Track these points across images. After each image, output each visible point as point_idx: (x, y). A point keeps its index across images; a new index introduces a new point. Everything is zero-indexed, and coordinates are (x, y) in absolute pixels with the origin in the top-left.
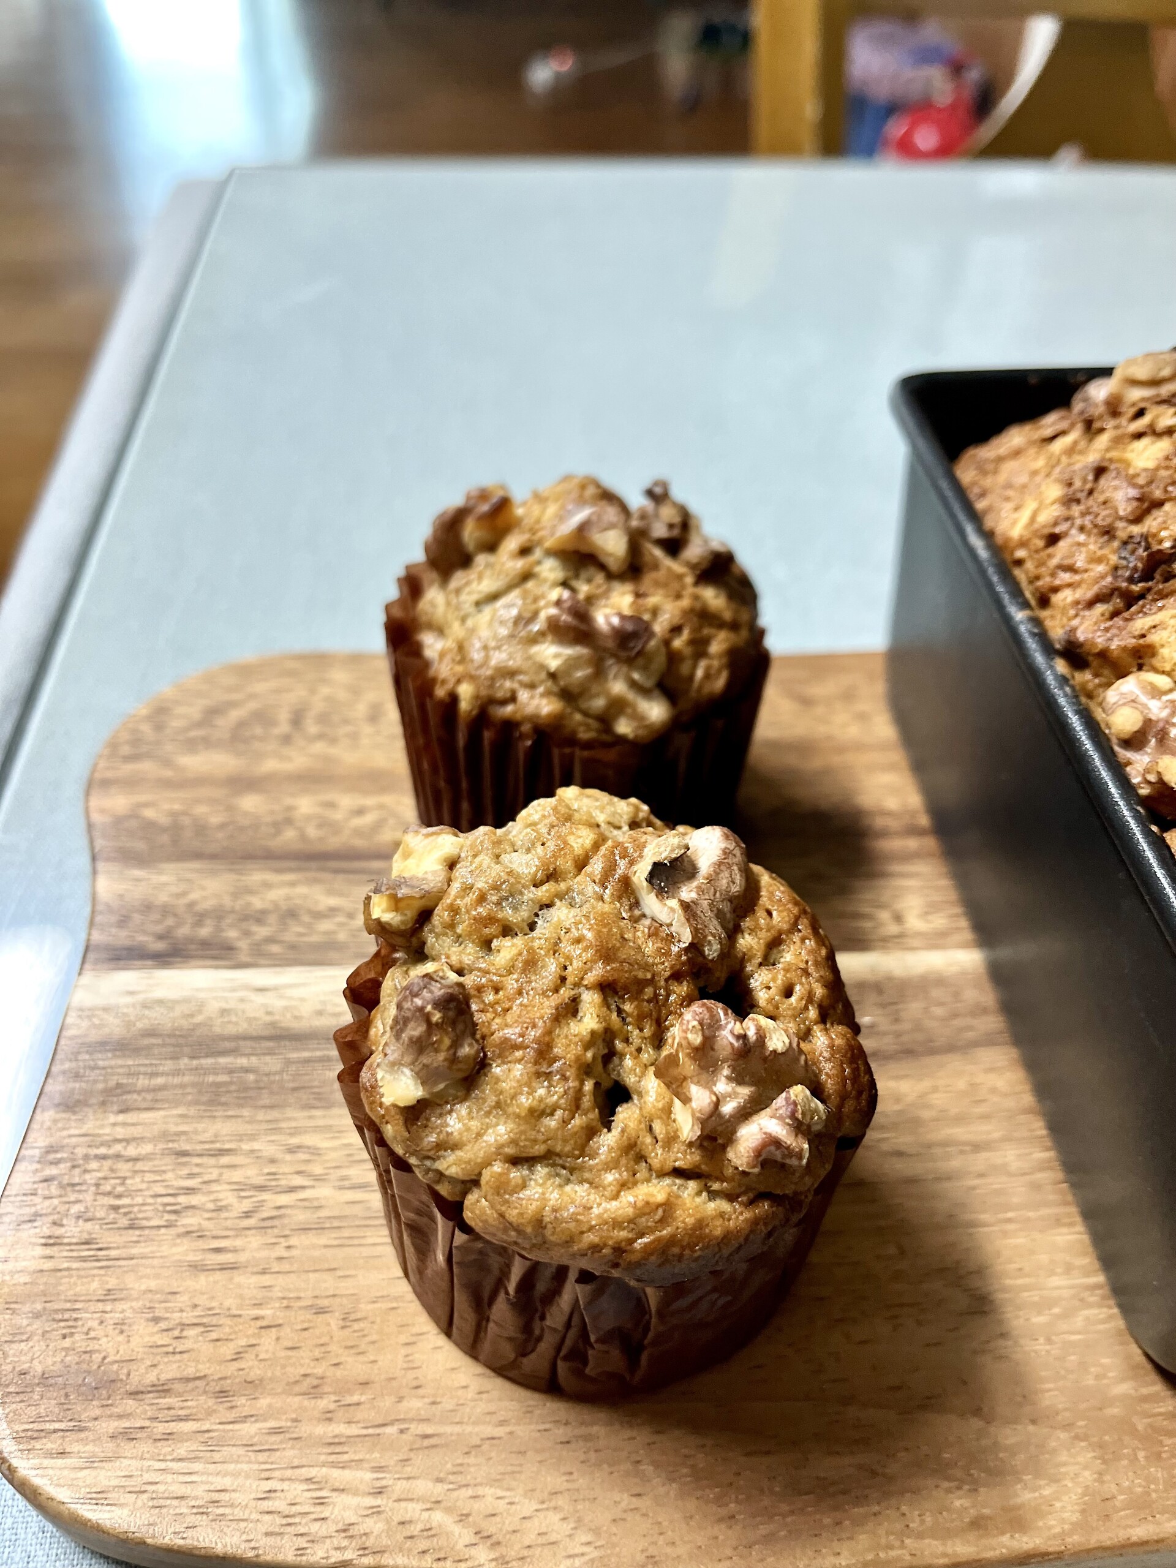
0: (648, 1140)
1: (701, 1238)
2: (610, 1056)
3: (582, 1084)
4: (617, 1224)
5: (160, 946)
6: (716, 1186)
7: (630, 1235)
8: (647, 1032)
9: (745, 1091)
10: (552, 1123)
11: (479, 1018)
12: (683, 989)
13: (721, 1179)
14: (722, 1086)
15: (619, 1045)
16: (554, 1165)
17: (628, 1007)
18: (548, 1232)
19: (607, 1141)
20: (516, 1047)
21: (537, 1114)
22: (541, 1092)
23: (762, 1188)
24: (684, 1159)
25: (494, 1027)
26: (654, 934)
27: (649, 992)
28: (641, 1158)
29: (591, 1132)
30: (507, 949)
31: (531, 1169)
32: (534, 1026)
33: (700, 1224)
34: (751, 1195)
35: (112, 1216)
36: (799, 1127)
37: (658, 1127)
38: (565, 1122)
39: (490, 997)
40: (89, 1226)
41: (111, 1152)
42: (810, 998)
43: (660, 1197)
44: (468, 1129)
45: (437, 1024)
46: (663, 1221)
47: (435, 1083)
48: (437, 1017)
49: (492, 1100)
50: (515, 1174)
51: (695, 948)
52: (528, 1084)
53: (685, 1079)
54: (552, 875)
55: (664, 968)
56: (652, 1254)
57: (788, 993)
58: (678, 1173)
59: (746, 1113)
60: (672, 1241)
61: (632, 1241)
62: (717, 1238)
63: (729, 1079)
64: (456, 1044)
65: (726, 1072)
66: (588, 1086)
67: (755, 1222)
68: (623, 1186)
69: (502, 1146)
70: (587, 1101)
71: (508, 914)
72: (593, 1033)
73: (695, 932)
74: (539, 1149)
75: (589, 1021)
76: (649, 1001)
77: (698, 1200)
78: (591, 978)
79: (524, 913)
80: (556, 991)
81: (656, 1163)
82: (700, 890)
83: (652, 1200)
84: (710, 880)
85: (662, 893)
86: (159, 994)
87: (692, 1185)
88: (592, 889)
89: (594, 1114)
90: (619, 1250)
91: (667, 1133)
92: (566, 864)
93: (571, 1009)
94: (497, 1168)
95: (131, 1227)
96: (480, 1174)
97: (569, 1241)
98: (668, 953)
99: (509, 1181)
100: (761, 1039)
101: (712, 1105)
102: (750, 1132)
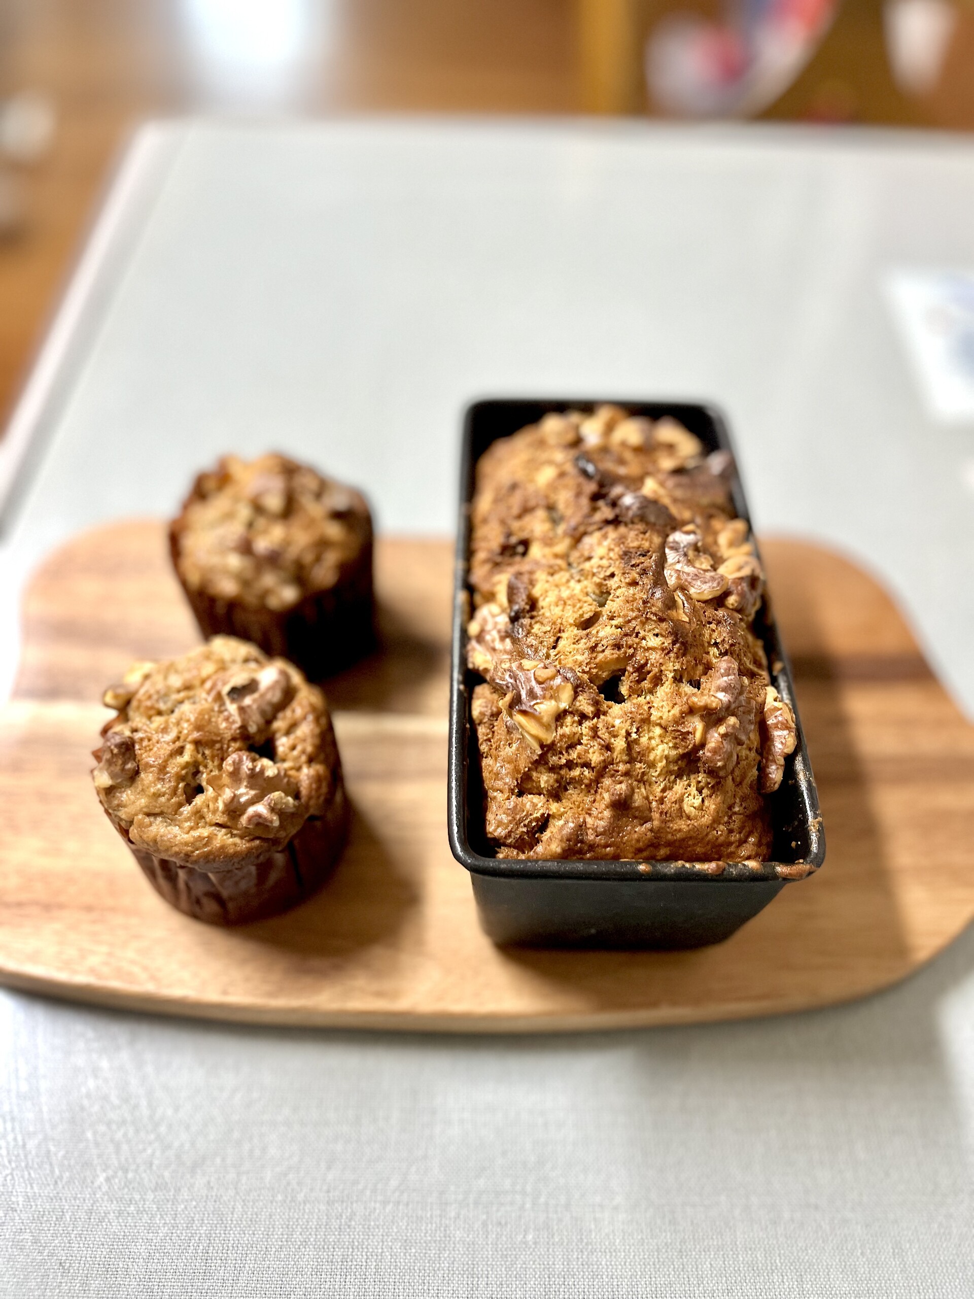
0: (205, 810)
1: (224, 852)
2: (197, 773)
3: (178, 784)
4: (186, 844)
6: (235, 832)
7: (192, 849)
8: (216, 763)
9: (253, 792)
10: (163, 799)
11: (138, 752)
12: (235, 745)
13: (237, 829)
14: (242, 790)
15: (201, 768)
16: (164, 817)
17: (207, 752)
18: (159, 846)
19: (187, 810)
20: (152, 766)
21: (157, 795)
22: (159, 786)
23: (257, 835)
24: (221, 818)
25: (144, 756)
26: (227, 719)
27: (218, 746)
28: (202, 817)
29: (180, 805)
30: (158, 721)
31: (155, 818)
32: (160, 758)
33: (223, 847)
34: (251, 837)
36: (272, 810)
37: (211, 806)
38: (169, 800)
39: (145, 743)
42: (303, 752)
43: (206, 834)
44: (130, 800)
45: (116, 755)
46: (206, 845)
47: (117, 779)
48: (116, 751)
49: (140, 788)
50: (147, 820)
51: (244, 727)
52: (154, 783)
53: (224, 785)
54: (188, 687)
55: (228, 735)
56: (202, 858)
57: (293, 748)
58: (218, 825)
59: (253, 802)
60: (210, 853)
61: (193, 852)
62: (231, 853)
63: (246, 787)
64: (124, 763)
65: (245, 784)
66: (181, 785)
67: (251, 848)
68: (191, 828)
69: (142, 808)
70: (180, 791)
71: (162, 706)
72: (187, 763)
73: (243, 720)
74: (157, 810)
75: (187, 757)
76: (218, 750)
77: (225, 837)
78: (190, 738)
79: (169, 705)
80: (174, 742)
81: (208, 820)
82: (254, 701)
83: (202, 835)
84: (262, 696)
85: (233, 700)
87: (224, 830)
88: (204, 695)
89: (183, 798)
90: (188, 855)
91: (214, 808)
92: (197, 683)
93: (180, 751)
94: (140, 817)
96: (133, 819)
97: (167, 850)
98: (230, 729)
99: (143, 823)
100: (262, 771)
101: (235, 797)
102: (251, 810)
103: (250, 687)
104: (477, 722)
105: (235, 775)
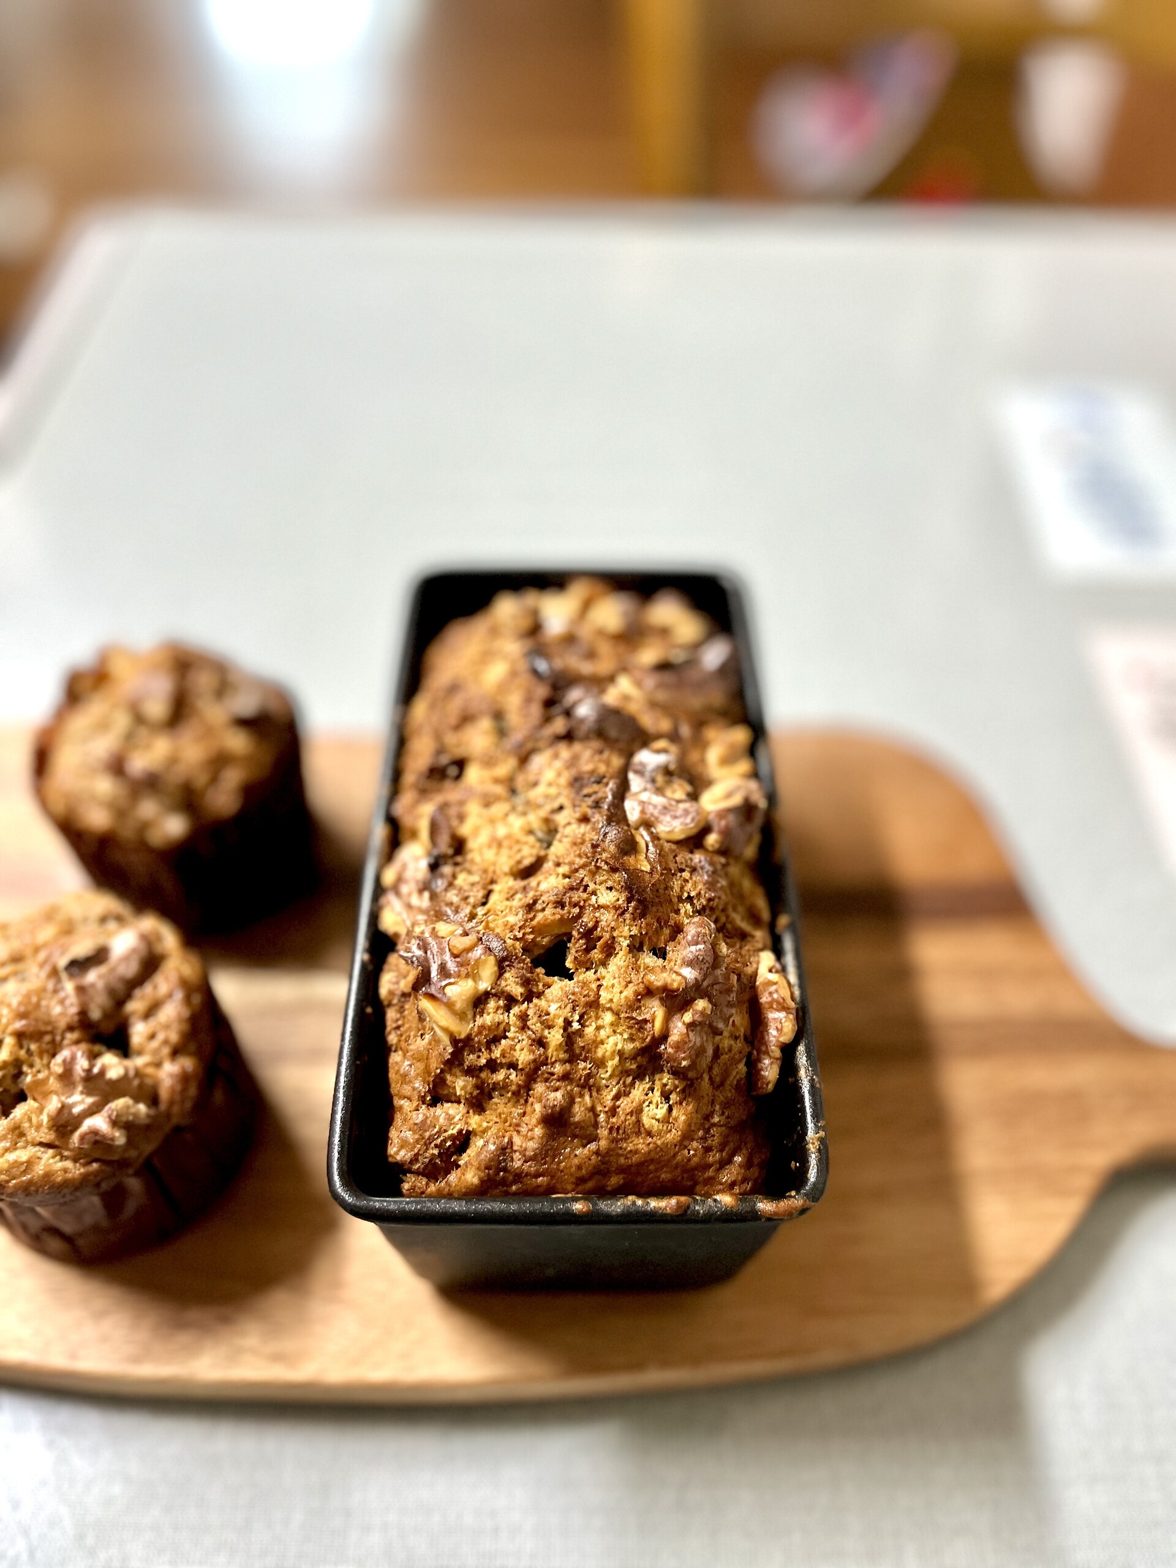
1: (47, 1182)
2: (18, 1074)
6: (66, 1153)
8: (45, 1061)
9: (90, 1100)
12: (71, 1036)
13: (67, 1149)
14: (76, 1096)
15: (25, 1068)
17: (33, 1047)
19: (3, 1124)
23: (93, 1157)
24: (46, 1136)
27: (48, 1038)
28: (22, 1135)
33: (47, 1175)
34: (88, 1159)
36: (115, 1123)
37: (34, 1120)
42: (166, 1042)
43: (24, 1158)
46: (25, 1172)
51: (83, 1013)
53: (51, 1092)
55: (62, 1024)
56: (19, 1189)
58: (41, 1144)
59: (91, 1112)
60: (30, 1182)
61: (8, 1182)
62: (59, 1183)
63: (82, 1093)
65: (79, 1088)
67: (87, 1174)
68: (7, 1150)
73: (84, 1003)
76: (48, 1042)
77: (51, 1161)
78: (10, 1029)
81: (29, 1138)
82: (100, 977)
83: (19, 1159)
84: (112, 970)
85: (71, 976)
87: (51, 1152)
88: (35, 969)
90: (2, 1186)
91: (38, 1121)
98: (65, 1015)
100: (102, 1072)
101: (64, 1108)
102: (88, 1124)
103: (99, 956)
104: (386, 1003)
105: (66, 1077)
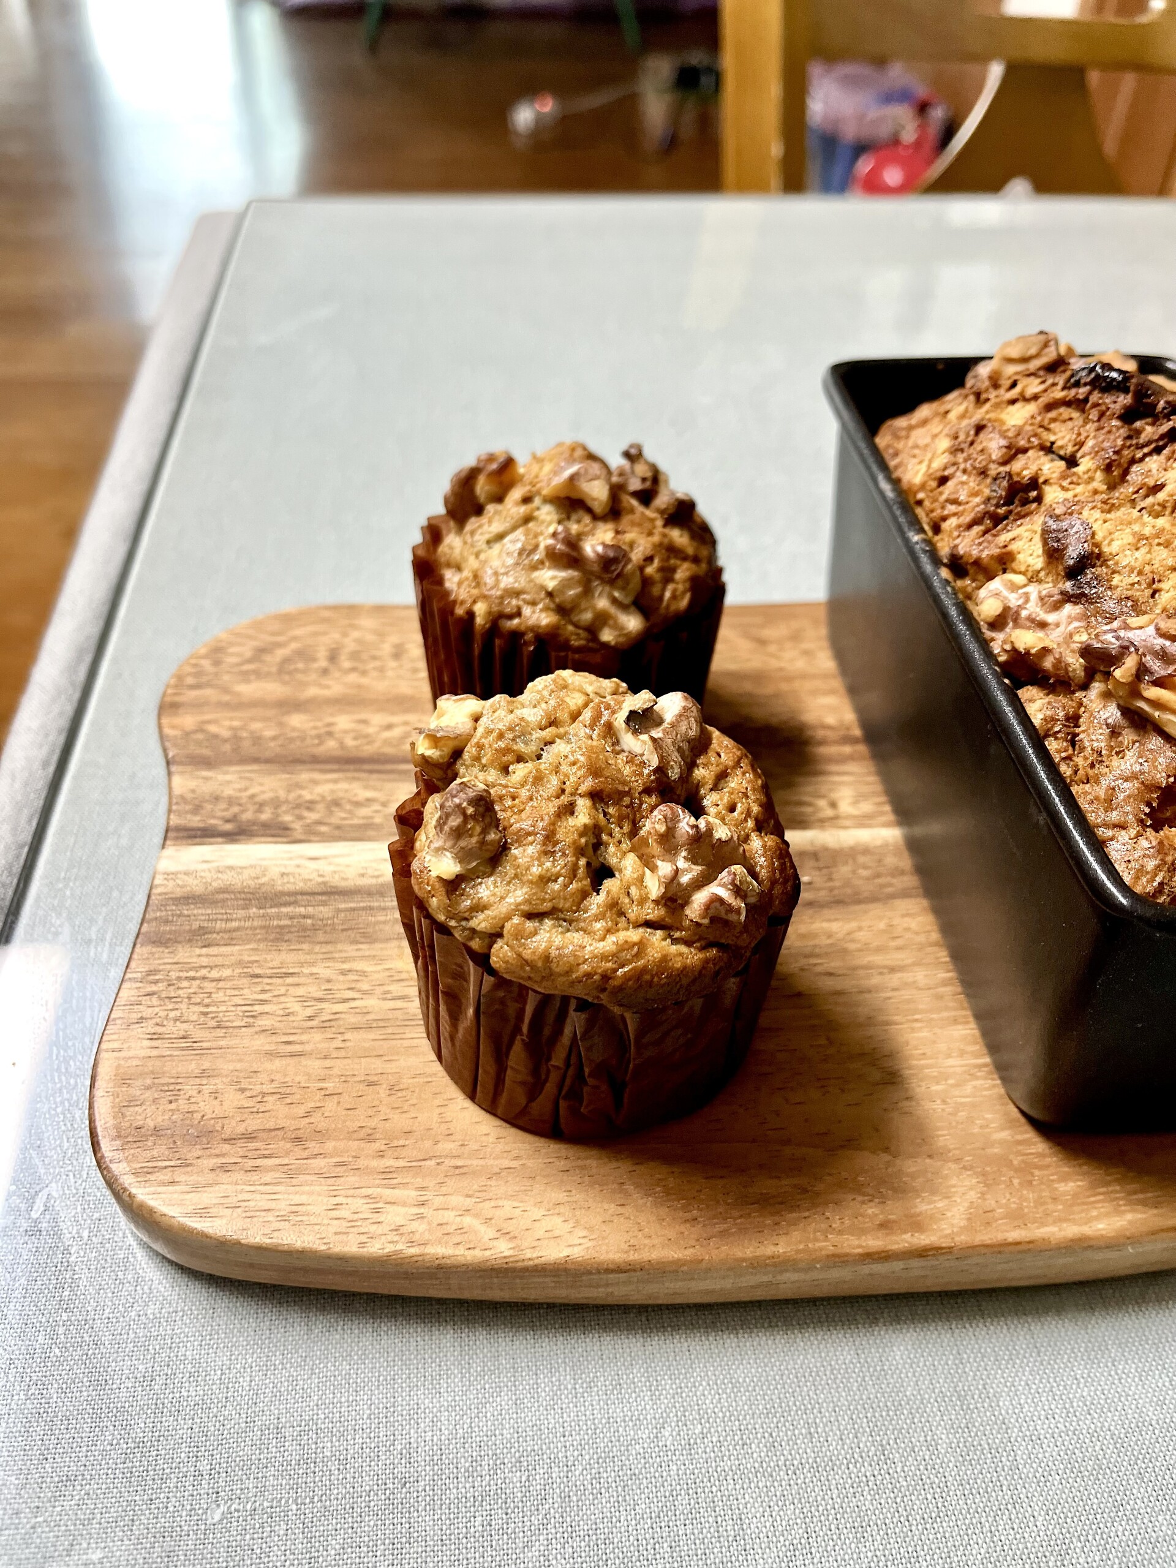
0: (627, 900)
1: (665, 969)
2: (598, 845)
3: (578, 859)
4: (604, 957)
5: (228, 827)
6: (677, 935)
7: (614, 966)
8: (626, 828)
9: (697, 869)
10: (556, 887)
11: (501, 815)
13: (682, 929)
14: (681, 863)
15: (604, 837)
16: (558, 919)
17: (611, 810)
18: (554, 966)
19: (597, 902)
20: (529, 834)
21: (545, 880)
22: (548, 864)
23: (712, 938)
24: (653, 913)
25: (512, 821)
26: (630, 761)
27: (627, 800)
28: (622, 914)
29: (584, 895)
30: (520, 771)
31: (541, 921)
32: (542, 820)
34: (703, 943)
35: (202, 1019)
36: (738, 891)
37: (634, 891)
38: (566, 886)
39: (509, 802)
40: (185, 1026)
41: (198, 975)
42: (748, 813)
43: (633, 939)
44: (494, 895)
45: (471, 815)
47: (469, 863)
48: (470, 810)
49: (511, 872)
50: (530, 925)
51: (660, 770)
52: (538, 859)
54: (553, 723)
55: (638, 785)
56: (629, 980)
57: (732, 809)
58: (649, 924)
59: (701, 882)
60: (644, 970)
61: (615, 970)
62: (678, 969)
63: (686, 858)
64: (484, 832)
65: (684, 854)
66: (582, 862)
67: (707, 961)
69: (519, 904)
70: (581, 872)
71: (520, 747)
72: (585, 826)
73: (661, 758)
74: (547, 906)
75: (583, 815)
76: (627, 807)
77: (664, 943)
78: (583, 789)
79: (533, 748)
80: (558, 797)
81: (632, 917)
82: (665, 731)
84: (673, 725)
85: (635, 732)
86: (230, 862)
87: (659, 933)
88: (583, 732)
89: (587, 882)
90: (606, 977)
91: (641, 895)
92: (563, 716)
93: (569, 809)
94: (516, 920)
95: (218, 1027)
96: (503, 927)
97: (568, 973)
98: (641, 774)
99: (524, 930)
100: (710, 831)
101: (673, 879)
102: (700, 898)
103: (650, 716)
105: (667, 839)
